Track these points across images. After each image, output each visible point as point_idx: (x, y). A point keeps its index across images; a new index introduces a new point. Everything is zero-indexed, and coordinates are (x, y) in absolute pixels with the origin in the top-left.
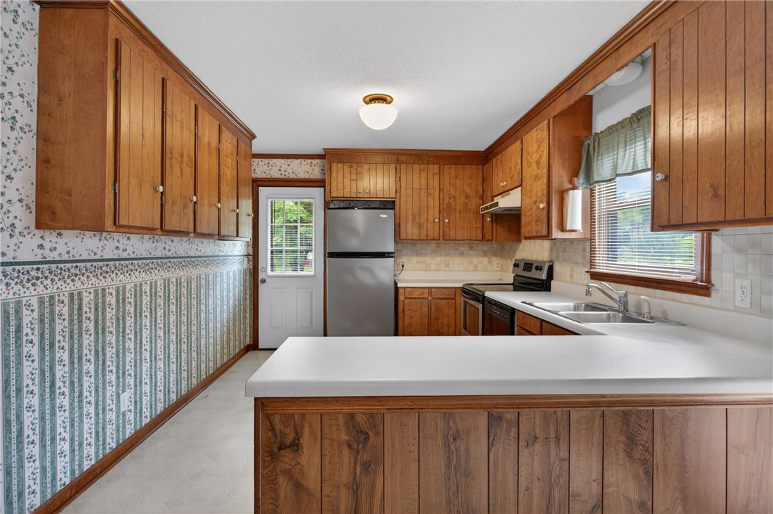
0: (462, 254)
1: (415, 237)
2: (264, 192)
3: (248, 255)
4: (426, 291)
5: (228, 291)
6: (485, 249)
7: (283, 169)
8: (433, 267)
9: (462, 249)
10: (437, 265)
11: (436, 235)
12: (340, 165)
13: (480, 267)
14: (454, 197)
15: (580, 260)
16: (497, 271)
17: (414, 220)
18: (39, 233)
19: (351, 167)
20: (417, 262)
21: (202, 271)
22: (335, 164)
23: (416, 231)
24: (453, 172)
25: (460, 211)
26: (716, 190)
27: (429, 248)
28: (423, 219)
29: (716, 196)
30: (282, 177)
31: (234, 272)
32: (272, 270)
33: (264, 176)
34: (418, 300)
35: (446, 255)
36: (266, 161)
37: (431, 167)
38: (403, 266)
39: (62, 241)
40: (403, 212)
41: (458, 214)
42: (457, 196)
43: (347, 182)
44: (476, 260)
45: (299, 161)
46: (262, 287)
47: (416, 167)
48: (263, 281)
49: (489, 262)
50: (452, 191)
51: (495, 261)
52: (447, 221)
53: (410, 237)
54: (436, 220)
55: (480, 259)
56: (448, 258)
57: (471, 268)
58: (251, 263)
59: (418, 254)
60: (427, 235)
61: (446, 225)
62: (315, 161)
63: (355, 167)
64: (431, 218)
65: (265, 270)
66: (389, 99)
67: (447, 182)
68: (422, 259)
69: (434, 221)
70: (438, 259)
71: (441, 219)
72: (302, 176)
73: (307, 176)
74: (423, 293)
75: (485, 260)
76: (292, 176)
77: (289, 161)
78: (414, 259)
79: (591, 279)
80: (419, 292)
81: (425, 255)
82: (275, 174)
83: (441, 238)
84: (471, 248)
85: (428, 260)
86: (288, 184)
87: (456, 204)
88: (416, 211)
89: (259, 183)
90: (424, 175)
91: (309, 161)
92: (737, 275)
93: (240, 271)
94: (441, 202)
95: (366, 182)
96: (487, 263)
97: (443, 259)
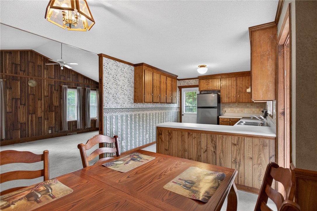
0: (248, 107)
1: (227, 102)
2: (183, 90)
3: (179, 108)
4: (229, 119)
5: (172, 117)
6: (258, 105)
7: (188, 83)
8: (236, 112)
9: (248, 105)
10: (238, 111)
11: (235, 101)
12: (203, 81)
13: (255, 112)
14: (242, 88)
17: (227, 96)
18: (134, 103)
19: (206, 81)
20: (230, 110)
22: (201, 80)
23: (227, 100)
24: (241, 80)
25: (244, 93)
27: (235, 105)
28: (230, 95)
30: (188, 85)
31: (174, 112)
32: (186, 112)
33: (183, 85)
34: (226, 122)
36: (183, 81)
37: (233, 78)
38: (225, 111)
39: (137, 105)
40: (223, 94)
42: (243, 87)
43: (205, 85)
44: (253, 110)
45: (192, 80)
46: (182, 116)
47: (228, 79)
48: (183, 115)
50: (241, 86)
52: (239, 96)
53: (225, 102)
54: (235, 96)
55: (255, 109)
56: (242, 109)
57: (252, 112)
58: (180, 110)
59: (231, 107)
60: (232, 101)
61: (238, 97)
62: (197, 80)
63: (207, 81)
64: (233, 95)
65: (183, 112)
66: (205, 66)
67: (239, 83)
69: (234, 96)
70: (238, 109)
71: (237, 95)
72: (193, 84)
73: (195, 84)
74: (228, 120)
76: (191, 85)
77: (190, 80)
78: (229, 109)
80: (226, 119)
81: (233, 108)
82: (186, 84)
83: (237, 102)
85: (235, 109)
86: (189, 87)
87: (242, 90)
88: (227, 93)
89: (182, 87)
90: (230, 81)
91: (195, 80)
93: (176, 112)
94: (237, 89)
95: (211, 85)
96: (258, 111)
97: (240, 109)
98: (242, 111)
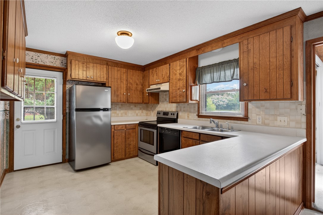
0: (132, 109)
1: (115, 101)
4: (124, 126)
6: (141, 107)
7: (34, 58)
8: (120, 115)
9: (131, 107)
10: (121, 114)
11: (124, 100)
12: (77, 62)
13: (139, 114)
14: (132, 84)
15: (192, 111)
16: (145, 116)
17: (115, 93)
19: (83, 63)
23: (116, 98)
24: (131, 73)
26: (266, 90)
28: (119, 93)
29: (266, 91)
30: (34, 62)
34: (120, 131)
35: (125, 109)
37: (122, 69)
41: (133, 92)
42: (133, 84)
43: (81, 71)
44: (137, 112)
47: (116, 68)
48: (18, 127)
49: (142, 112)
50: (131, 81)
51: (144, 112)
52: (129, 94)
53: (113, 101)
55: (139, 111)
56: (126, 111)
57: (135, 115)
58: (8, 116)
60: (121, 100)
61: (128, 96)
62: (57, 57)
64: (122, 92)
66: (130, 34)
67: (129, 77)
68: (115, 111)
69: (124, 94)
70: (122, 111)
71: (127, 93)
72: (48, 64)
73: (51, 65)
76: (41, 63)
77: (39, 54)
79: (198, 117)
80: (121, 127)
81: (116, 109)
83: (126, 102)
84: (135, 106)
85: (118, 112)
86: (38, 68)
87: (133, 87)
88: (115, 88)
90: (119, 72)
91: (54, 56)
92: (257, 115)
94: (127, 85)
96: (141, 113)
97: (124, 111)
98: (126, 114)
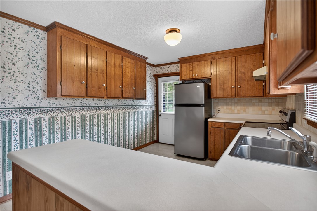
0: (254, 105)
1: (221, 96)
2: (160, 79)
3: (155, 105)
4: (223, 124)
5: (142, 118)
6: (270, 101)
7: (167, 70)
8: (236, 111)
9: (254, 101)
10: (238, 110)
11: (233, 94)
12: (185, 65)
13: (266, 112)
16: (278, 115)
17: (220, 87)
19: (190, 64)
20: (227, 109)
21: (131, 111)
22: (183, 64)
23: (221, 93)
24: (243, 60)
25: (248, 81)
27: (233, 101)
28: (225, 86)
30: (166, 73)
31: (146, 112)
32: (164, 111)
33: (160, 73)
34: (218, 129)
35: (244, 105)
36: (161, 67)
37: (230, 59)
38: (219, 111)
40: (215, 84)
41: (246, 83)
42: (246, 72)
43: (188, 72)
44: (263, 108)
45: (173, 65)
46: (160, 118)
47: (222, 60)
48: (160, 115)
49: (273, 109)
50: (243, 70)
52: (239, 86)
53: (218, 96)
54: (233, 87)
55: (267, 108)
56: (245, 107)
58: (156, 108)
59: (228, 105)
60: (228, 95)
61: (239, 89)
62: (178, 64)
63: (192, 64)
64: (230, 85)
65: (161, 111)
66: (178, 31)
67: (239, 65)
68: (230, 107)
70: (239, 107)
71: (236, 85)
72: (174, 71)
73: (176, 71)
74: (221, 125)
75: (270, 108)
76: (170, 72)
77: (169, 66)
78: (225, 107)
80: (219, 124)
81: (231, 105)
82: (164, 72)
83: (237, 96)
84: (260, 101)
85: (233, 108)
86: (169, 75)
87: (245, 77)
88: (221, 82)
89: (158, 76)
90: (226, 63)
91: (176, 65)
93: (149, 112)
94: (236, 76)
95: (196, 71)
96: (271, 110)
97: (242, 107)
98: (244, 111)
